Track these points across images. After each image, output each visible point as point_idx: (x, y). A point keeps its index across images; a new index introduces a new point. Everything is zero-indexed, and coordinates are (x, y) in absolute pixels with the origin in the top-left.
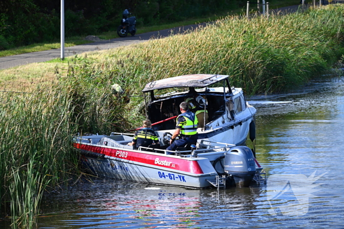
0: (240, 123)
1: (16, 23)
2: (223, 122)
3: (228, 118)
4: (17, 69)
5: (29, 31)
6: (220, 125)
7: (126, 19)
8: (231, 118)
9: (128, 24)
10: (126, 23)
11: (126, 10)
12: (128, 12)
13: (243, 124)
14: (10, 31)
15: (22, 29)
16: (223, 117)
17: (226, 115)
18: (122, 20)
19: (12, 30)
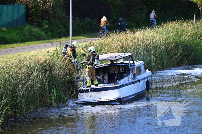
0: (139, 81)
1: (53, 25)
2: (128, 80)
3: (132, 78)
6: (126, 82)
7: (120, 23)
8: (133, 78)
9: (122, 26)
10: (120, 26)
11: (121, 18)
12: (121, 19)
13: (141, 81)
14: (49, 29)
15: (56, 28)
16: (128, 77)
17: (130, 76)
18: (118, 24)
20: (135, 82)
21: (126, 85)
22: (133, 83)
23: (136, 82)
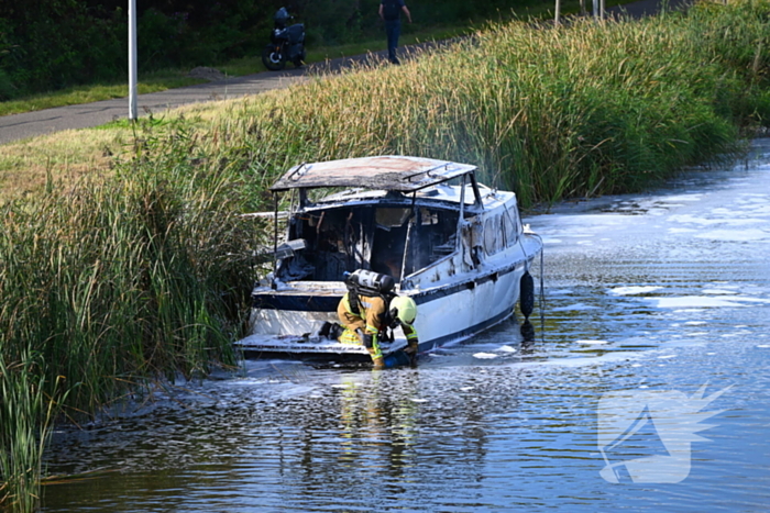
0: (493, 277)
1: (32, 40)
2: (452, 273)
3: (466, 264)
4: (30, 144)
5: (62, 58)
6: (441, 278)
7: (281, 29)
8: (472, 264)
9: (287, 40)
10: (281, 39)
11: (282, 9)
12: (286, 14)
13: (500, 279)
14: (18, 57)
15: (45, 53)
16: (451, 261)
17: (461, 256)
18: (274, 33)
19: (23, 55)
20: (476, 280)
21: (442, 293)
22: (470, 286)
23: (481, 281)
